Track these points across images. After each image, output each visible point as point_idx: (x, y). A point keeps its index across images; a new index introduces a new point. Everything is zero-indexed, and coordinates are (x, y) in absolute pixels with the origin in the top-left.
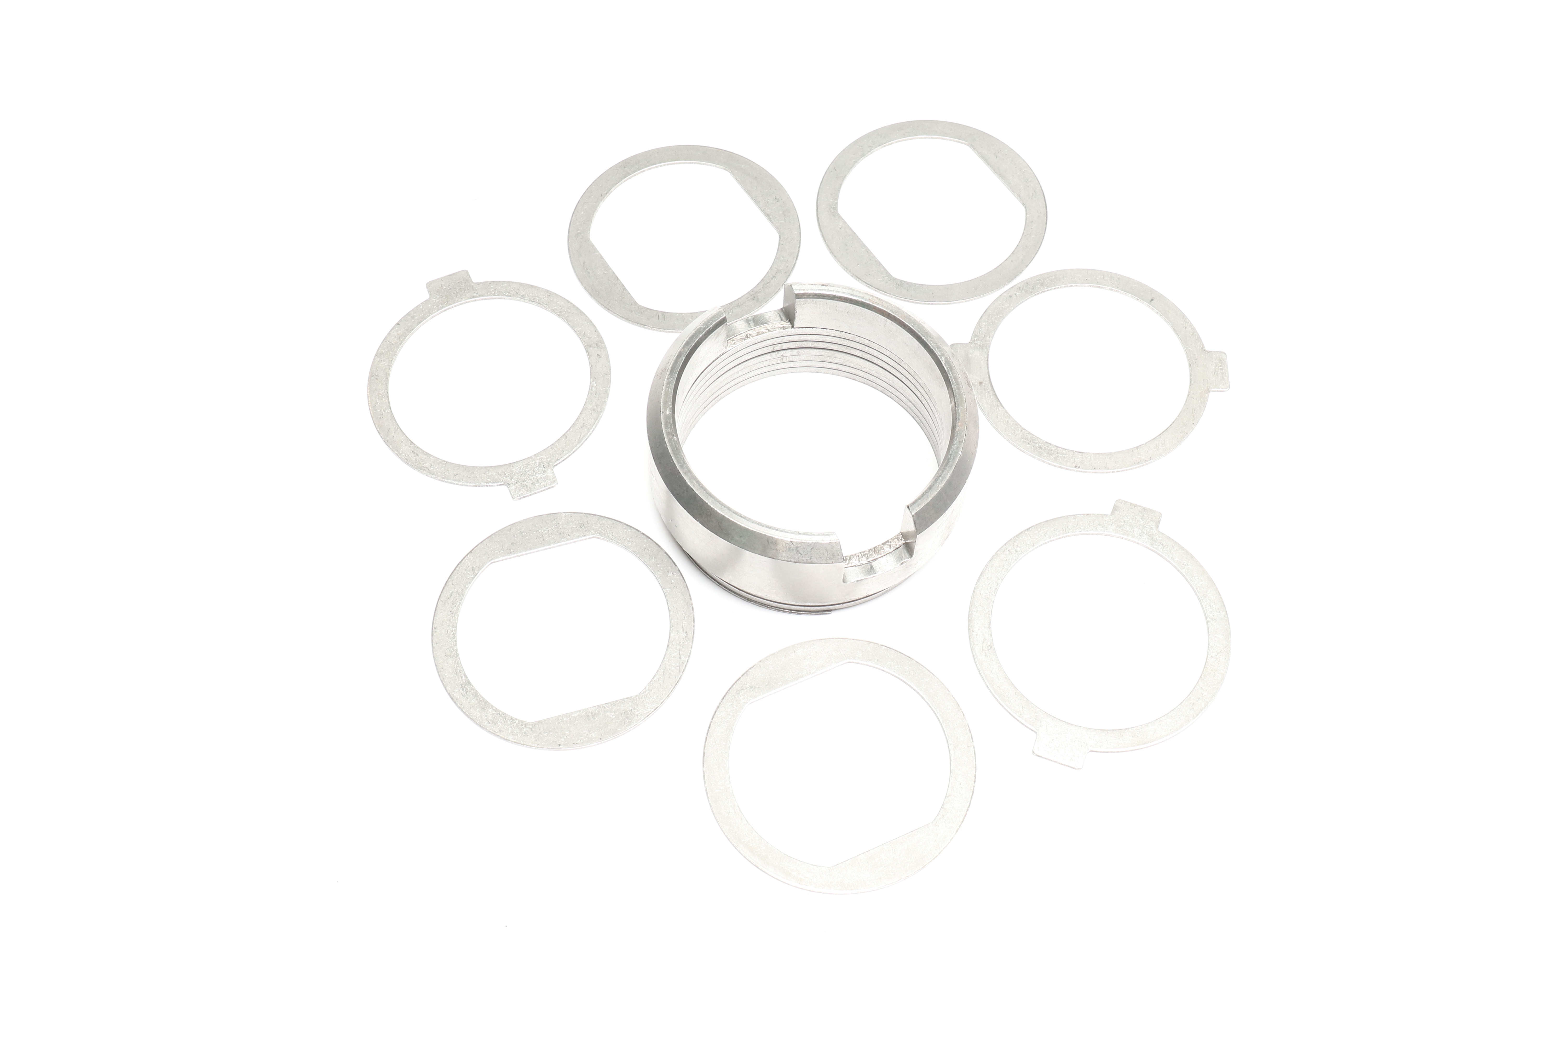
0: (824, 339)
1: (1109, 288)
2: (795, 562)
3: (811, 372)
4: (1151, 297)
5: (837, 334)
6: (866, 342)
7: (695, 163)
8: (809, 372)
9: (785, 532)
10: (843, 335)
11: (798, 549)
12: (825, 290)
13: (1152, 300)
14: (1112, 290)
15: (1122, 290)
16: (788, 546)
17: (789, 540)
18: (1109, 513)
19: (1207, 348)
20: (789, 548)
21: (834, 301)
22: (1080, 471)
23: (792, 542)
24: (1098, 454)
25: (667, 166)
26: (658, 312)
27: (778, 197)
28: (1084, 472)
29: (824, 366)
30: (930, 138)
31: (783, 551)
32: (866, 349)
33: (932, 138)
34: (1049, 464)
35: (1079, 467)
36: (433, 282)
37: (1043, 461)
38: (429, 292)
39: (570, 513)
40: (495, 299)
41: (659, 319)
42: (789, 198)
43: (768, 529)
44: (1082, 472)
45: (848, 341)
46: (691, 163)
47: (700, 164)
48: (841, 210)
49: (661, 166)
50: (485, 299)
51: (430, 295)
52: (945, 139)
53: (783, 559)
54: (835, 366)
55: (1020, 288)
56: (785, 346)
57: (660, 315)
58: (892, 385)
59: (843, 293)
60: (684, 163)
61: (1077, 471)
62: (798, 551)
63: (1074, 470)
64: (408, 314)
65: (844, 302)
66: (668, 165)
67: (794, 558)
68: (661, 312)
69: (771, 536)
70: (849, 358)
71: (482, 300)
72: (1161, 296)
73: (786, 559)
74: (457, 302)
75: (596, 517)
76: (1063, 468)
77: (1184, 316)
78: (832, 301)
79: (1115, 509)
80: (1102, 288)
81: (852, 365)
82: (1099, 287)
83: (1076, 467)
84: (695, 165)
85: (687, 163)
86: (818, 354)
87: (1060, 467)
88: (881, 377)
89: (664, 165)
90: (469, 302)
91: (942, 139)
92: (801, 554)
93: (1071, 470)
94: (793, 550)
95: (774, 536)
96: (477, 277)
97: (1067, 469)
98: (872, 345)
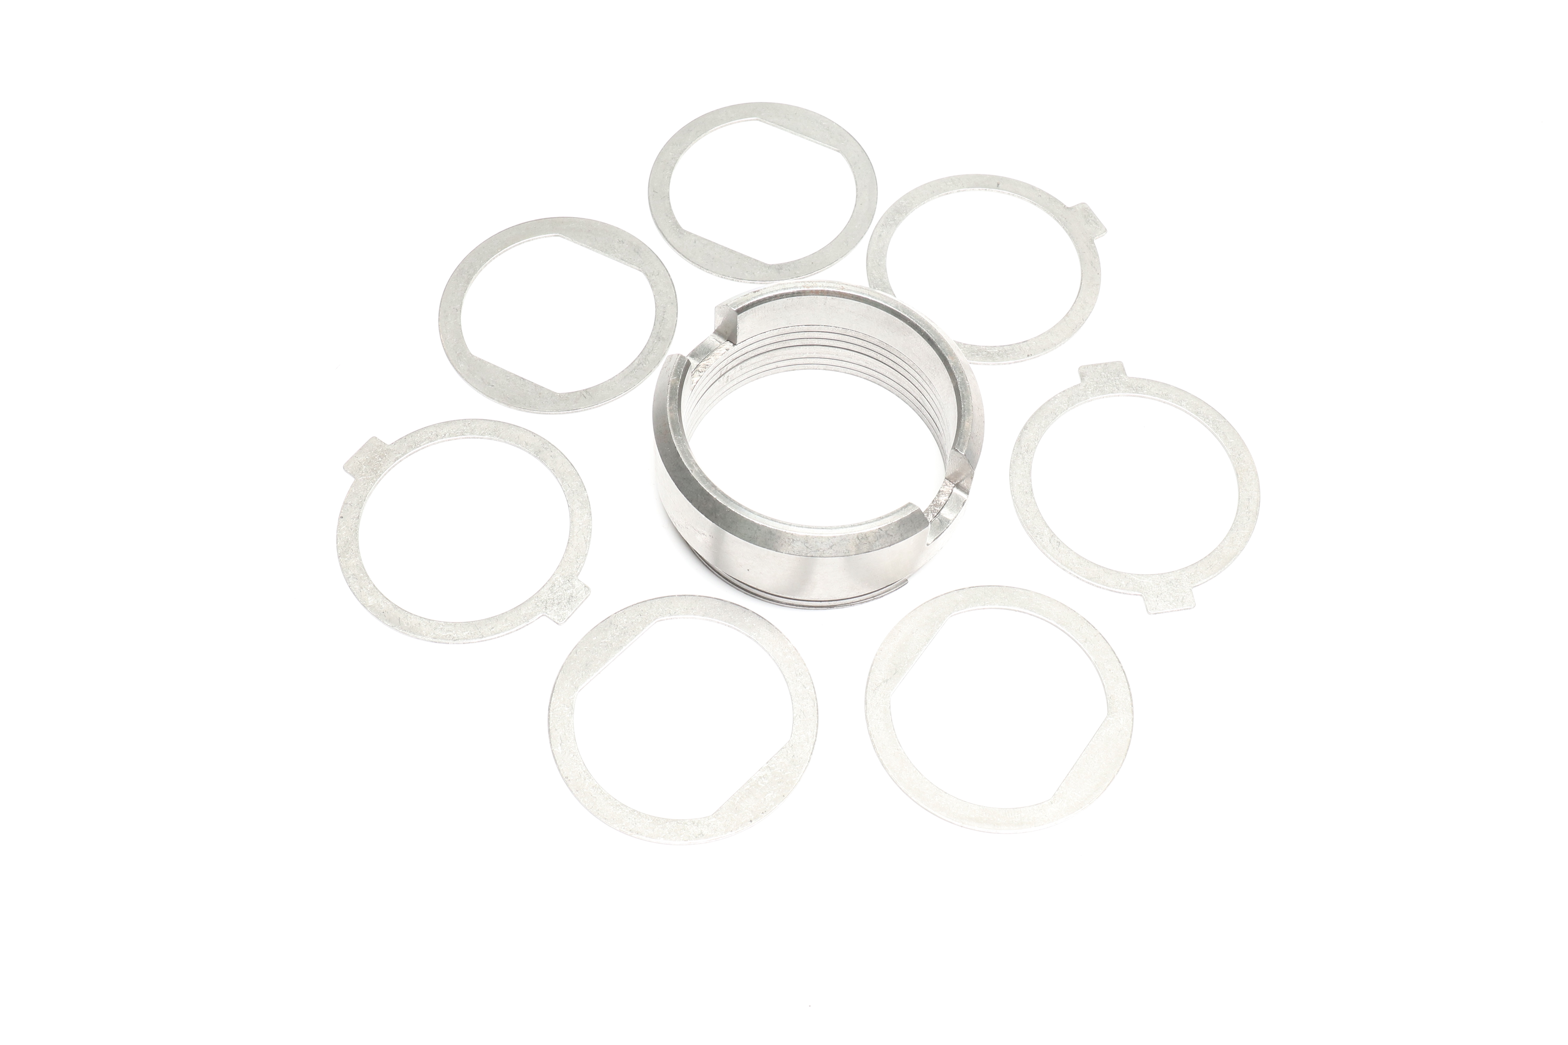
0: (763, 343)
1: (956, 191)
2: (890, 546)
3: (752, 381)
4: (996, 183)
5: (775, 333)
6: (805, 329)
7: (523, 242)
8: (750, 382)
9: (869, 523)
10: (782, 331)
11: (888, 532)
12: (760, 295)
13: (998, 184)
14: (959, 191)
15: (969, 188)
16: (878, 534)
17: (878, 528)
18: (1078, 381)
19: (1069, 205)
20: (880, 536)
21: (771, 302)
22: (1033, 358)
23: (879, 529)
24: (1039, 336)
25: (499, 257)
26: (580, 392)
27: (621, 239)
28: (1037, 357)
29: (764, 369)
30: (719, 128)
31: (875, 541)
32: (806, 335)
33: (722, 127)
34: (1005, 364)
35: (1031, 355)
36: (348, 462)
37: (998, 364)
38: (352, 474)
39: (621, 610)
40: (419, 450)
41: (585, 397)
42: (631, 236)
43: (853, 528)
44: (1035, 358)
45: (786, 335)
46: (520, 244)
47: (529, 241)
48: (684, 225)
49: (494, 259)
50: (410, 455)
51: (354, 476)
52: (733, 123)
53: (878, 548)
54: (774, 366)
55: (883, 225)
56: (730, 366)
57: (585, 393)
58: (837, 357)
59: (777, 290)
60: (514, 246)
61: (1031, 359)
62: (888, 535)
63: (1028, 360)
64: (345, 503)
65: (780, 298)
66: (499, 255)
67: (888, 543)
68: (584, 390)
69: (860, 532)
70: (789, 351)
71: (407, 457)
72: (1002, 178)
73: (880, 547)
74: (386, 470)
75: (647, 602)
76: (1018, 362)
77: (1033, 188)
78: (769, 303)
79: (1082, 376)
80: (951, 193)
81: (792, 357)
82: (947, 194)
83: (1028, 356)
84: (525, 243)
85: (516, 245)
86: (758, 361)
87: (1015, 363)
88: (823, 356)
89: (497, 257)
90: (396, 465)
91: (731, 124)
92: (892, 536)
93: (1025, 360)
94: (884, 535)
95: (862, 532)
96: (389, 439)
97: (1022, 361)
98: (812, 328)
